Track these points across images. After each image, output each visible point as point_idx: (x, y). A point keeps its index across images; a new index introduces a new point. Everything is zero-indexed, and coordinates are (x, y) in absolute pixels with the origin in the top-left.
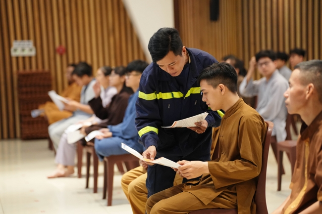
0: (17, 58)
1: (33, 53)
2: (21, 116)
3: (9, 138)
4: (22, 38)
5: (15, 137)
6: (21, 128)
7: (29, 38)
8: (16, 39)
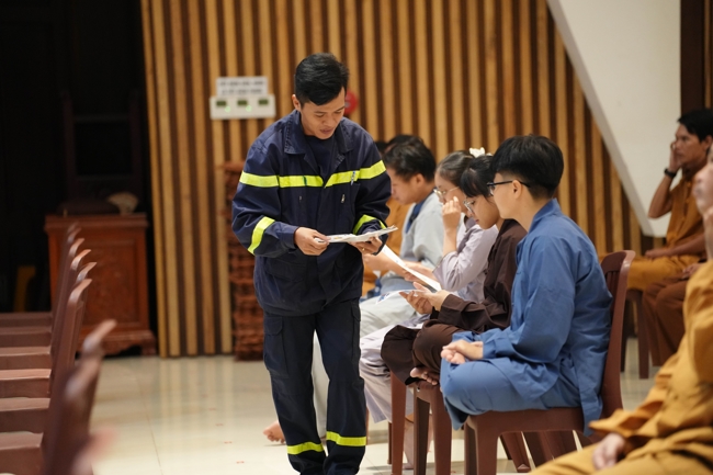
0: (226, 123)
1: (268, 111)
2: (233, 287)
3: (201, 352)
4: (241, 72)
5: (218, 351)
6: (234, 325)
7: (258, 72)
8: (224, 73)
